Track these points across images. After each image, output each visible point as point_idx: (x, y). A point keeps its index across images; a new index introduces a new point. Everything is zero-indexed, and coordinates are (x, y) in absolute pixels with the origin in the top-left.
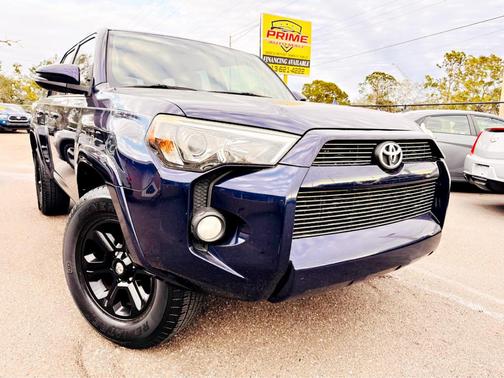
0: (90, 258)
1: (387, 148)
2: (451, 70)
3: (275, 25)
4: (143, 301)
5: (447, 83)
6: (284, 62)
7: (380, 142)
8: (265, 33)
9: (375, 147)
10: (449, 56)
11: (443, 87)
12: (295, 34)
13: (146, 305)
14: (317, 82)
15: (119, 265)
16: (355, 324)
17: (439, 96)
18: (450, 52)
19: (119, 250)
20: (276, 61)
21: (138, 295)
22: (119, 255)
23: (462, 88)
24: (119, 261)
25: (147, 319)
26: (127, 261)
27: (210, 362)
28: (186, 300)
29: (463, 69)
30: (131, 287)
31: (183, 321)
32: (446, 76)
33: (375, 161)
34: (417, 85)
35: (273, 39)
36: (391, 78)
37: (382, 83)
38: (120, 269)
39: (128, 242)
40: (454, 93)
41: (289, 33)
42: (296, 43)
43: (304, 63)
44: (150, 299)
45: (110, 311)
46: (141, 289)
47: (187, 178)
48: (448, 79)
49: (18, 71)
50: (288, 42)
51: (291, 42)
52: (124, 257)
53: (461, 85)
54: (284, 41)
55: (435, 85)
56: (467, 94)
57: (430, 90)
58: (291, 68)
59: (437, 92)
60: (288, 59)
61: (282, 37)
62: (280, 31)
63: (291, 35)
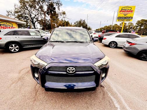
8: (119, 12)
14: (142, 20)
20: (122, 18)
42: (129, 13)
43: (130, 18)
58: (126, 20)
60: (125, 17)
61: (124, 12)
62: (124, 10)
63: (128, 11)
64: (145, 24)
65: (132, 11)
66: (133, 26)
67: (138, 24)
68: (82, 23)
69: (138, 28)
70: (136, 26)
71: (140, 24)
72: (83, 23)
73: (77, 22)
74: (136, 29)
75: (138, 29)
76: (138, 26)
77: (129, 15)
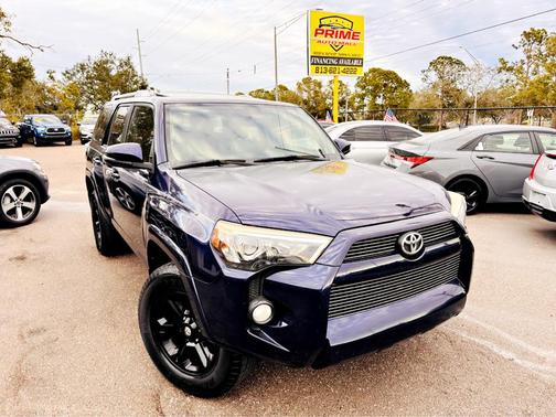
0: (162, 321)
1: (409, 239)
2: (530, 51)
3: (323, 22)
4: (208, 359)
5: (525, 66)
6: (334, 62)
7: (402, 234)
8: (312, 32)
9: (398, 238)
10: (527, 35)
11: (520, 71)
12: (346, 31)
13: (211, 363)
14: (374, 70)
15: (187, 328)
16: (392, 373)
17: (515, 82)
18: (528, 30)
19: (187, 316)
20: (326, 62)
21: (205, 355)
22: (187, 321)
23: (543, 72)
24: (187, 325)
25: (213, 375)
26: (193, 325)
27: (265, 410)
28: (244, 362)
29: (543, 48)
30: (198, 347)
31: (242, 376)
32: (524, 58)
33: (398, 250)
34: (489, 70)
35: (321, 38)
36: (459, 63)
37: (448, 68)
38: (188, 331)
39: (195, 310)
40: (533, 78)
41: (339, 30)
42: (346, 40)
43: (356, 62)
44: (215, 358)
45: (182, 366)
46: (206, 349)
47: (244, 275)
48: (526, 61)
49: (52, 78)
50: (338, 40)
51: (342, 40)
52: (191, 322)
53: (541, 68)
54: (334, 39)
55: (510, 69)
56: (548, 78)
57: (505, 75)
58: (342, 68)
59: (513, 77)
60: (339, 58)
61: (331, 35)
62: (330, 28)
63: (342, 32)
64: (385, 85)
65: (355, 36)
66: (347, 95)
67: (363, 88)
68: (113, 73)
69: (366, 102)
70: (359, 96)
71: (370, 88)
72: (120, 75)
73: (83, 67)
74: (359, 107)
75: (366, 109)
76: (364, 95)
77: (347, 51)
